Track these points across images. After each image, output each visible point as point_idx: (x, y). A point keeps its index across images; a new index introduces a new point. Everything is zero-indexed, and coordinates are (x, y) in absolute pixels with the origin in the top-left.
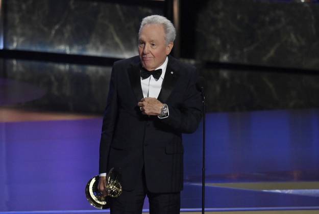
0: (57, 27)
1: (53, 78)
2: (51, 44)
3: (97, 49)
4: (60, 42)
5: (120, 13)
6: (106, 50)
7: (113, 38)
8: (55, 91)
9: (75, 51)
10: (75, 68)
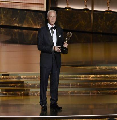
0: (14, 18)
1: (13, 33)
3: (26, 25)
4: (15, 23)
5: (33, 15)
7: (30, 22)
8: (14, 38)
9: (19, 26)
10: (20, 30)
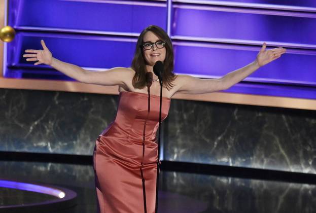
2: (214, 155)
6: (271, 163)
